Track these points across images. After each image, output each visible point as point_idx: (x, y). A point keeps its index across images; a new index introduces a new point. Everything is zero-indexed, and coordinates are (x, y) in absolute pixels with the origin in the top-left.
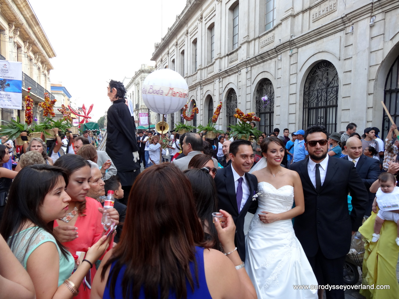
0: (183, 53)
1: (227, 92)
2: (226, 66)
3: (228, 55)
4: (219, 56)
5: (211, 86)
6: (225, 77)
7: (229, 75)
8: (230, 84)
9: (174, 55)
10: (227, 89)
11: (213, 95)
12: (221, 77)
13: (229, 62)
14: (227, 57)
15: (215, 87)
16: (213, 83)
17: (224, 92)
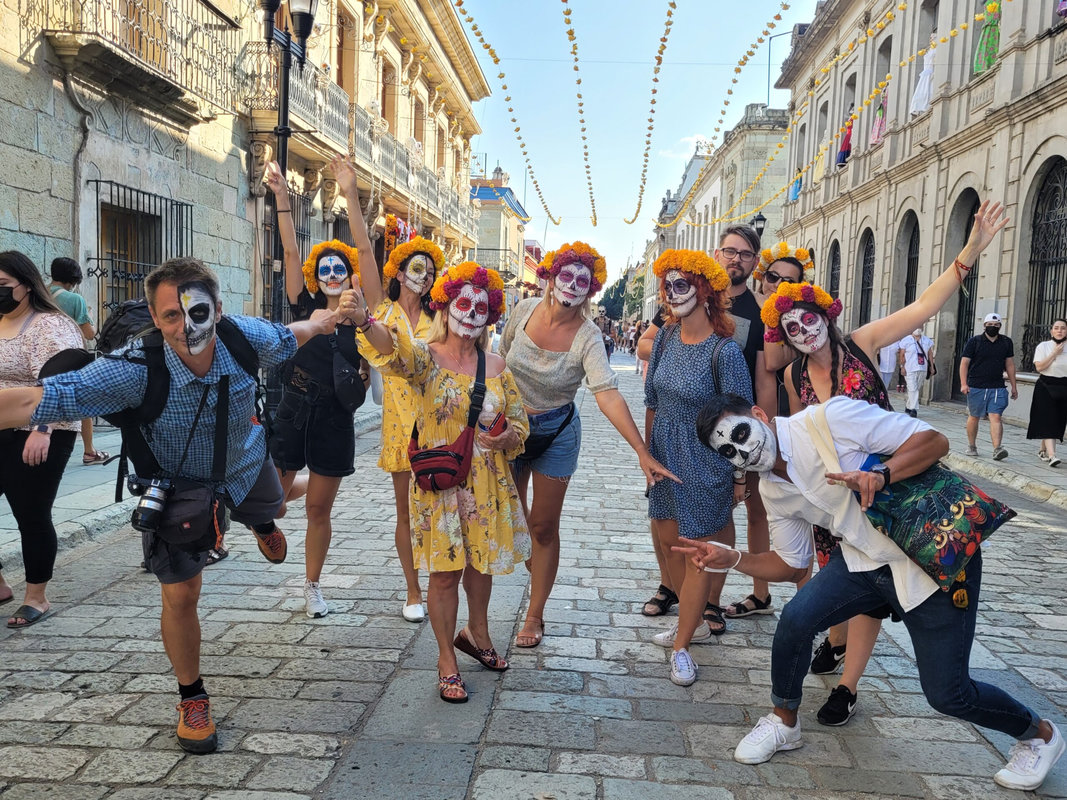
0: (886, 48)
1: (1037, 173)
2: (1043, 75)
3: (1050, 33)
4: (1016, 41)
5: (978, 155)
6: (1036, 116)
7: (1050, 110)
8: (1051, 142)
9: (854, 61)
10: (1038, 162)
11: (985, 188)
12: (1016, 120)
13: (1055, 57)
14: (1047, 42)
15: (992, 158)
16: (986, 146)
17: (1025, 173)
